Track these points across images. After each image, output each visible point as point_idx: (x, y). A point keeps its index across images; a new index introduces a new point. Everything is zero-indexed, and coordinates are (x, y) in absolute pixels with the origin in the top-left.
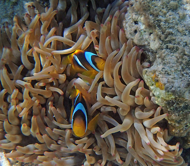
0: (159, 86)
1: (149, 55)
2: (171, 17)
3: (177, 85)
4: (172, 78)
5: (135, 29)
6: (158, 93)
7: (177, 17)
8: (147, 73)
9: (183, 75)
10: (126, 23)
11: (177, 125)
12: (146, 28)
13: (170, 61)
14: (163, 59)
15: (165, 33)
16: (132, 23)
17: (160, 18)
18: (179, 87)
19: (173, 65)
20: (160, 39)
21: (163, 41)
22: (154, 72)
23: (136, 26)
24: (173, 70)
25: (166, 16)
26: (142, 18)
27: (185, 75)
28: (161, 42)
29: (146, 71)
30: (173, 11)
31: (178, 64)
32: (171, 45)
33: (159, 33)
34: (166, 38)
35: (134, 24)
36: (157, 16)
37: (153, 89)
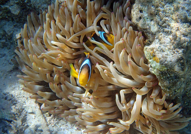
0: (155, 60)
1: (149, 36)
2: (168, 8)
3: (169, 60)
4: (166, 55)
5: (140, 16)
6: (154, 65)
7: (172, 9)
8: (147, 50)
9: (174, 52)
10: (134, 11)
11: (168, 90)
12: (148, 16)
13: (165, 41)
14: (160, 40)
15: (163, 20)
16: (138, 11)
17: (160, 8)
18: (171, 61)
19: (167, 45)
20: (159, 24)
21: (160, 26)
22: (152, 49)
23: (141, 14)
24: (167, 48)
25: (164, 7)
26: (146, 8)
27: (176, 52)
28: (159, 27)
29: (147, 48)
30: (169, 4)
31: (171, 44)
32: (166, 29)
33: (158, 20)
34: (163, 24)
35: (139, 12)
36: (157, 7)
37: (151, 62)
